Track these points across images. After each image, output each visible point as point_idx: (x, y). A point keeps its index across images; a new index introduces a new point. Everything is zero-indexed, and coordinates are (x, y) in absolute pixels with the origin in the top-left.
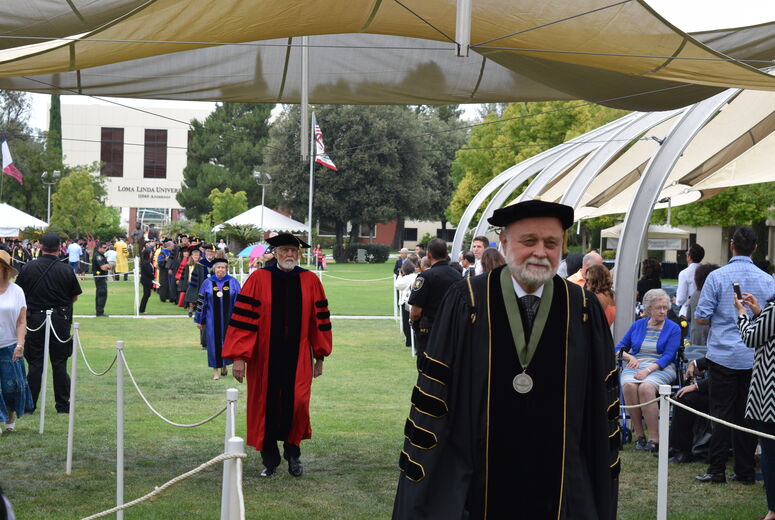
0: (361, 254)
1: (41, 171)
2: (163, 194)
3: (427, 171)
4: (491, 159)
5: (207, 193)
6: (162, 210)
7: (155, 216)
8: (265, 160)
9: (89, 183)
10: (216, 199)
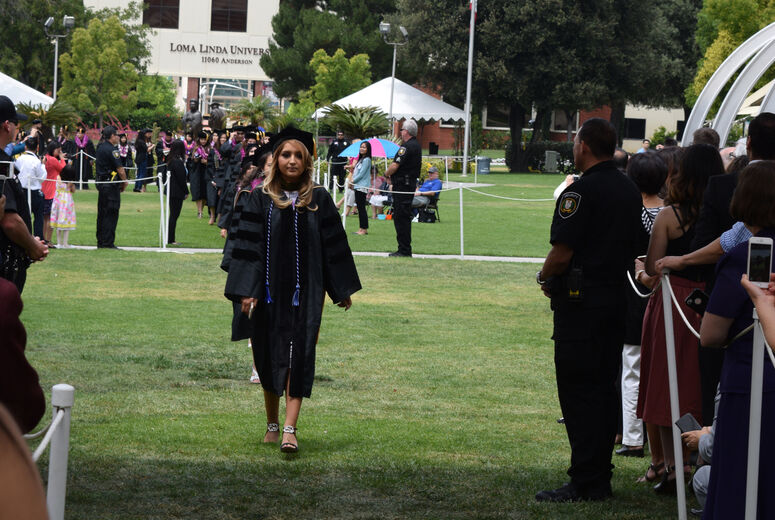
0: (551, 157)
1: (46, 17)
2: (241, 57)
3: (662, 27)
4: (760, 8)
5: (308, 56)
6: (244, 83)
7: (233, 92)
8: (399, 6)
9: (119, 35)
10: (322, 66)
